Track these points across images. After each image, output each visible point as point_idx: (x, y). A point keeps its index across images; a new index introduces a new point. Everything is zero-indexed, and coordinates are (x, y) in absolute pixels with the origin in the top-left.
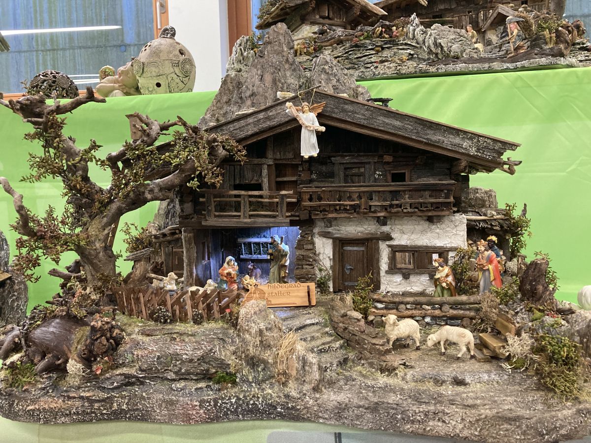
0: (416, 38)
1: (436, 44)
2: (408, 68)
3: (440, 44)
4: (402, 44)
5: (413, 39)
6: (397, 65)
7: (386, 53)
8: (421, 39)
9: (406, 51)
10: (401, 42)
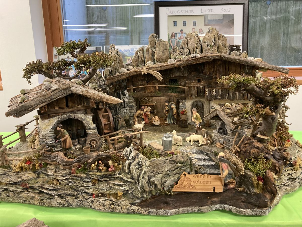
0: (132, 172)
1: (149, 183)
2: (121, 209)
3: (154, 182)
4: (118, 179)
5: (128, 174)
6: (111, 202)
7: (103, 186)
8: (136, 175)
9: (120, 188)
10: (118, 176)
